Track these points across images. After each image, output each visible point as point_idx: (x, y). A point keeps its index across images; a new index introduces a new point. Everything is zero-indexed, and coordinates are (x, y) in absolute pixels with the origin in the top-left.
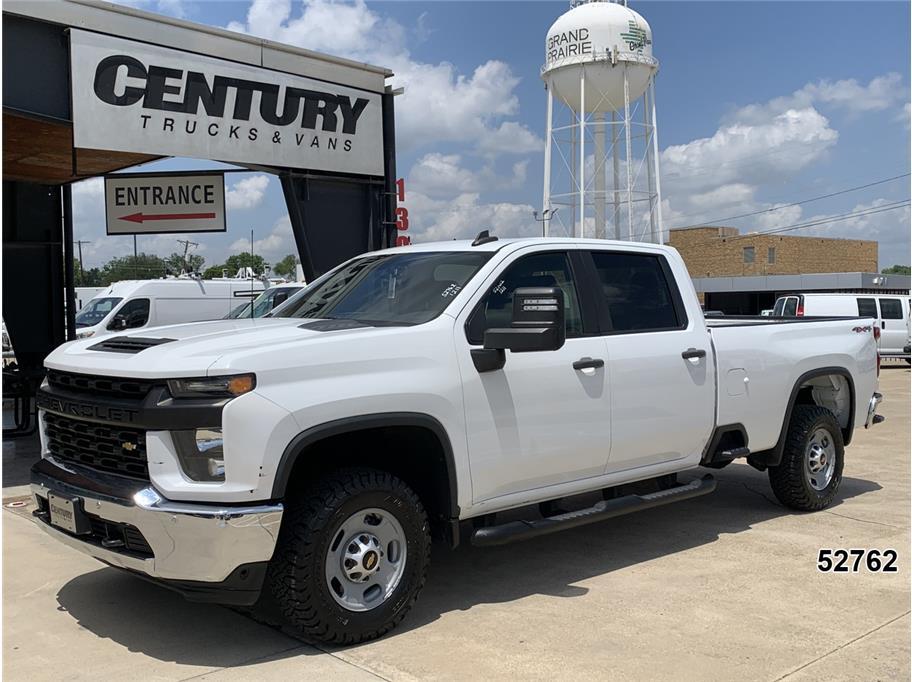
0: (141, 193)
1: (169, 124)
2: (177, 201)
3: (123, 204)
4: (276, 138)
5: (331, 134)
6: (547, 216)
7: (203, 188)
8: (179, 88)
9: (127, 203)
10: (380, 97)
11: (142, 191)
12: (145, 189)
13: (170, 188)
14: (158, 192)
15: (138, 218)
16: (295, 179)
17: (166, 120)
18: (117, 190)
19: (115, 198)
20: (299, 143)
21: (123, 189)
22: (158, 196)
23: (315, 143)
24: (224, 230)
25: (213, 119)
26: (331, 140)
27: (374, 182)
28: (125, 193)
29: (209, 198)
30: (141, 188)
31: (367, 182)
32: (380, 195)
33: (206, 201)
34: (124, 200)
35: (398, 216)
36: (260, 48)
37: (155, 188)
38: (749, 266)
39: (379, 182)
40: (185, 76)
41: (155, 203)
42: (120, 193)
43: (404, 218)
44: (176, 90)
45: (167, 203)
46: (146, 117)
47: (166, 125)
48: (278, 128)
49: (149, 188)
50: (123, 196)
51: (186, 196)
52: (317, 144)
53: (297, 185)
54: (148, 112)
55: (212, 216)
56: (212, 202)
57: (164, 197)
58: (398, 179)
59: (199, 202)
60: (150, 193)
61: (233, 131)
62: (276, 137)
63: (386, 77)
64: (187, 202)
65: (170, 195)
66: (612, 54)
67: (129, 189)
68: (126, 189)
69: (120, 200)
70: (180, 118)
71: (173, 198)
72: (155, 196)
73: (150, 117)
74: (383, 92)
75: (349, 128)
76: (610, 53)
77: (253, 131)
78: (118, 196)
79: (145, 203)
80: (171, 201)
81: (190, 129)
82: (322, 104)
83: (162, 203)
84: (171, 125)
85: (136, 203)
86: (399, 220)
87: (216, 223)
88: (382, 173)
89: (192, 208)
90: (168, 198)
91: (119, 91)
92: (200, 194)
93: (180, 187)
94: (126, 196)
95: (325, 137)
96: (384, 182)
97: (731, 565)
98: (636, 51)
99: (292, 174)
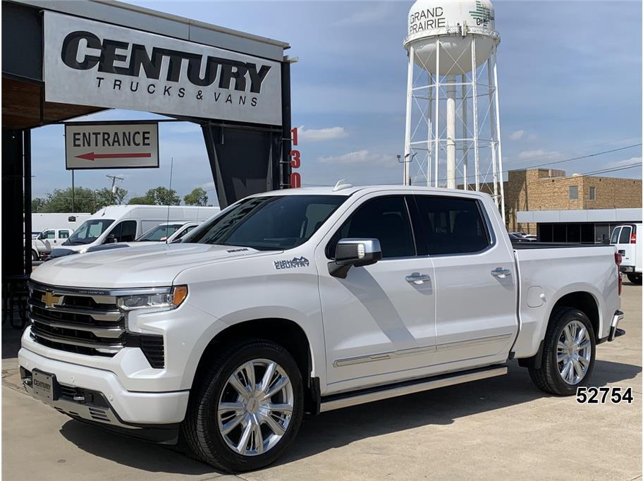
0: (93, 137)
1: (117, 84)
2: (121, 143)
3: (79, 145)
4: (199, 96)
5: (241, 93)
6: (408, 159)
7: (141, 134)
8: (126, 57)
9: (82, 145)
10: (279, 65)
11: (94, 136)
12: (96, 134)
13: (116, 134)
14: (106, 136)
15: (91, 157)
16: (213, 127)
17: (116, 81)
18: (75, 134)
19: (74, 141)
20: (216, 100)
21: (79, 134)
22: (107, 140)
23: (229, 100)
24: (158, 167)
25: (151, 81)
26: (241, 97)
27: (273, 130)
28: (81, 137)
29: (146, 141)
30: (93, 134)
31: (269, 130)
32: (278, 140)
33: (144, 144)
34: (80, 142)
35: (293, 157)
36: (188, 26)
37: (104, 134)
38: (574, 202)
39: (278, 130)
40: (130, 47)
41: (104, 145)
42: (77, 137)
43: (297, 159)
44: (123, 58)
45: (113, 145)
46: (100, 79)
47: (115, 84)
48: (201, 88)
49: (99, 133)
50: (79, 139)
51: (128, 139)
52: (230, 100)
53: (214, 131)
54: (102, 74)
55: (149, 155)
56: (148, 144)
57: (111, 140)
58: (292, 129)
59: (139, 144)
60: (100, 137)
61: (166, 90)
62: (199, 94)
63: (285, 49)
64: (129, 144)
65: (116, 139)
66: (462, 28)
67: (84, 134)
68: (82, 135)
69: (77, 142)
70: (126, 79)
71: (118, 141)
72: (104, 139)
73: (103, 79)
74: (282, 60)
75: (255, 88)
76: (460, 27)
77: (182, 90)
78: (75, 140)
79: (97, 145)
80: (116, 144)
81: (134, 88)
82: (234, 70)
83: (109, 145)
84: (119, 85)
85: (89, 145)
86: (293, 160)
87: (151, 161)
88: (280, 124)
89: (133, 149)
90: (114, 141)
91: (80, 59)
92: (139, 139)
93: (124, 133)
94: (82, 139)
95: (236, 95)
96: (282, 131)
97: (549, 425)
98: (482, 25)
99: (211, 124)
